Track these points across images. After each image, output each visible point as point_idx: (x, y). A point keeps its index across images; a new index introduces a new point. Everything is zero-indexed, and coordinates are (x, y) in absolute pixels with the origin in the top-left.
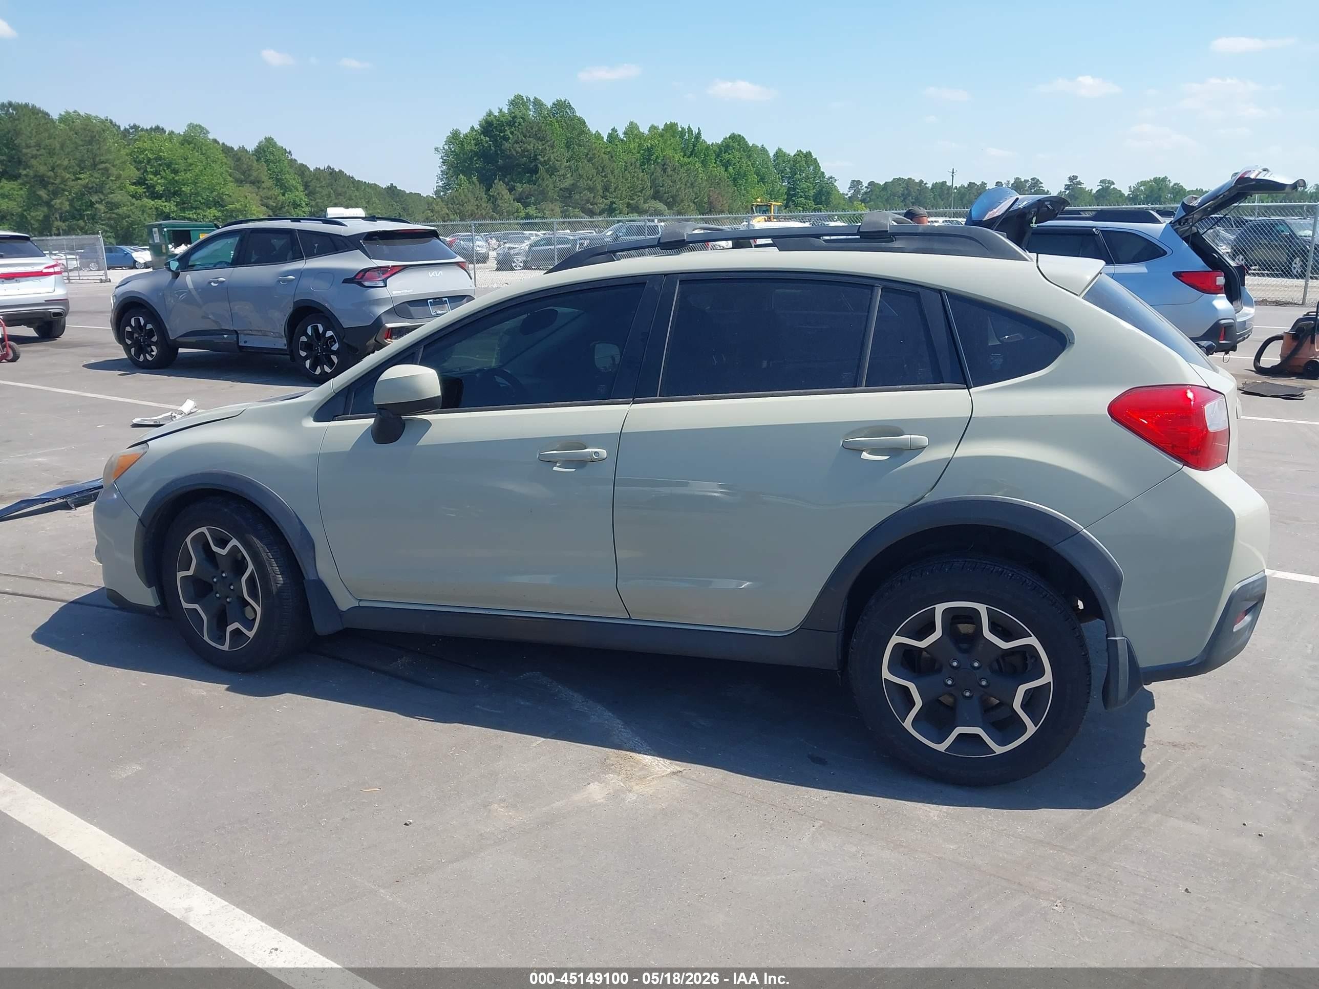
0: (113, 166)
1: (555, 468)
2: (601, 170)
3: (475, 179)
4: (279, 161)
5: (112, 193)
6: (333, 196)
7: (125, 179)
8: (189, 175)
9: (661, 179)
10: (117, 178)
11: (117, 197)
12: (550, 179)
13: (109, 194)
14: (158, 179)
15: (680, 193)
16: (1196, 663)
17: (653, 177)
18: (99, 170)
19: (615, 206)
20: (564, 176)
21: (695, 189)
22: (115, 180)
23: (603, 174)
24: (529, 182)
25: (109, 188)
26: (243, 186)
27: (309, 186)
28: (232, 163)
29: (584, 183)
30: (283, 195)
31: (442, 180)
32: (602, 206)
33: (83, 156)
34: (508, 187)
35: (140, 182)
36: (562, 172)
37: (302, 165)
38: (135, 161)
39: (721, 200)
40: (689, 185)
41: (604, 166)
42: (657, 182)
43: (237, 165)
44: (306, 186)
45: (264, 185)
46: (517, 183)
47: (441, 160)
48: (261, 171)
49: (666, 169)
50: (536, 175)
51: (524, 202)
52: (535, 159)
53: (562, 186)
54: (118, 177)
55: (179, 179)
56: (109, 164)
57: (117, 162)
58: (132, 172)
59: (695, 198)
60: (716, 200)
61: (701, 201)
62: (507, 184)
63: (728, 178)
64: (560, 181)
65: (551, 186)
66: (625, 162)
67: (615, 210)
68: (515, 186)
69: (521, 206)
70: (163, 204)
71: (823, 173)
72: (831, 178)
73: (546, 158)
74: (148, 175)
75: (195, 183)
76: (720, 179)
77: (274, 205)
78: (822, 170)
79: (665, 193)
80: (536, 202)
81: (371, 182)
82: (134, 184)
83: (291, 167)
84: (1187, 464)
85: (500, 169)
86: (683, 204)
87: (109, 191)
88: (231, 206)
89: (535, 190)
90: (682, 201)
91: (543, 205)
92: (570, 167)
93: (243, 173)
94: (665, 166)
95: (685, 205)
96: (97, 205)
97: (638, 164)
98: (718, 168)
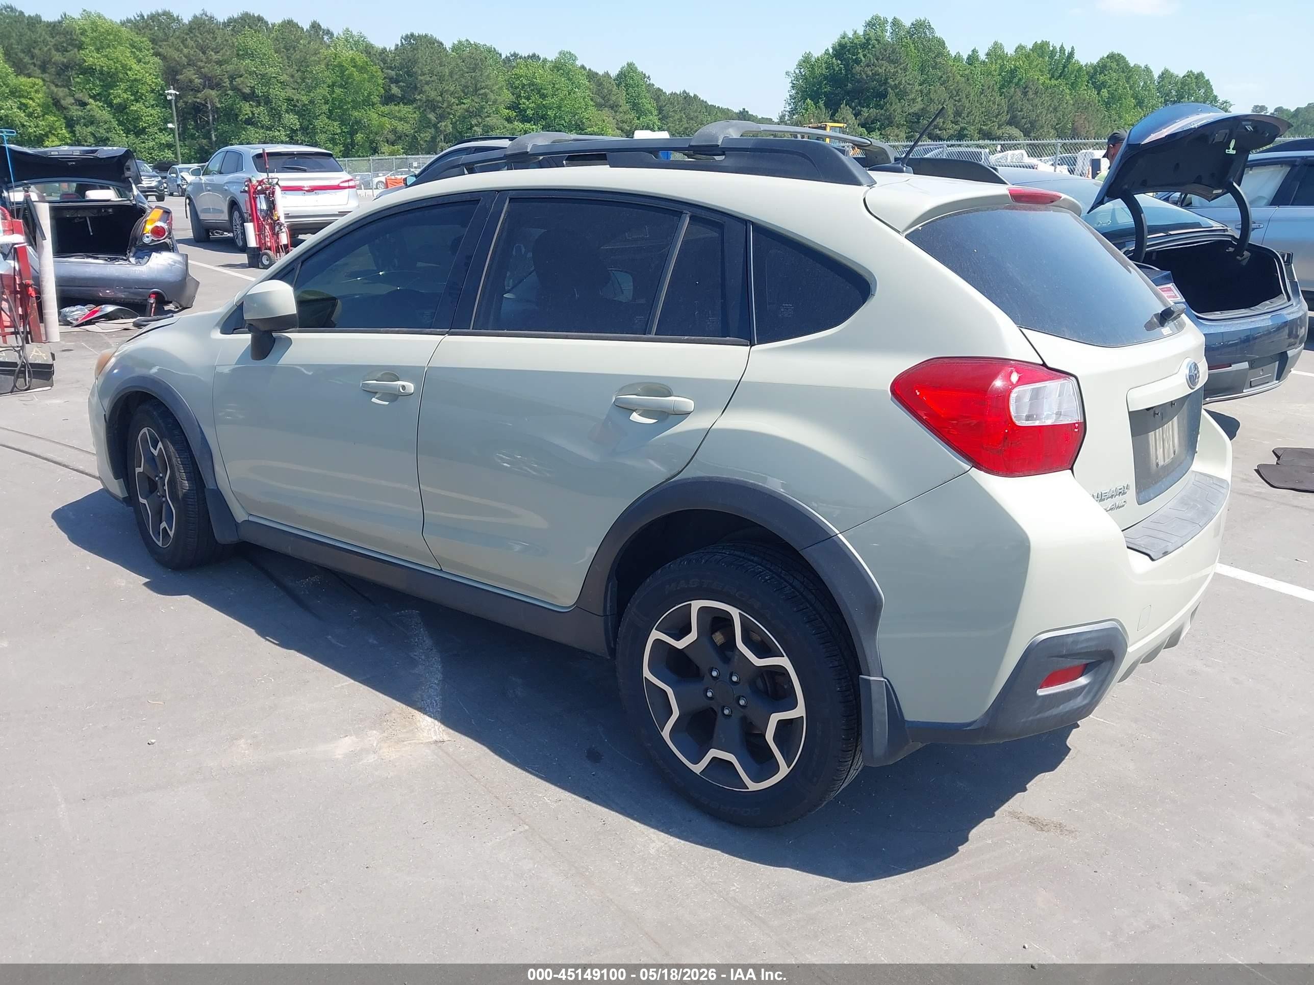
0: (491, 92)
1: (374, 400)
2: (954, 95)
3: (821, 104)
4: (638, 85)
5: (489, 117)
6: (685, 120)
7: (501, 103)
8: (555, 100)
9: (1020, 103)
10: (493, 102)
11: (492, 120)
12: (899, 104)
13: (486, 117)
14: (530, 104)
15: (1040, 118)
16: (976, 727)
17: (1011, 101)
18: (479, 95)
19: (966, 132)
20: (914, 100)
21: (1058, 114)
22: (492, 105)
23: (957, 98)
24: (877, 106)
25: (487, 112)
26: (602, 111)
27: (663, 110)
28: (593, 86)
29: (934, 108)
30: (638, 119)
31: (790, 104)
32: (951, 132)
33: (467, 82)
34: (854, 112)
35: (514, 107)
36: (912, 96)
37: (659, 89)
38: (512, 87)
39: (1087, 127)
40: (1051, 109)
41: (959, 90)
42: (1015, 106)
43: (599, 90)
44: (660, 110)
45: (621, 109)
46: (863, 107)
47: (791, 85)
48: (620, 97)
49: (1028, 91)
50: (884, 99)
51: (869, 127)
52: (886, 83)
53: (911, 111)
54: (495, 102)
55: (546, 104)
56: (488, 89)
57: (495, 88)
58: (507, 96)
59: (1057, 124)
60: (1081, 127)
61: (1064, 127)
62: (854, 109)
63: (1099, 102)
64: (909, 105)
65: (899, 111)
66: (982, 85)
67: (966, 136)
68: (861, 111)
69: (865, 131)
70: (531, 127)
71: (1216, 97)
72: (1226, 102)
73: (897, 82)
74: (521, 99)
75: (559, 108)
76: (1089, 103)
77: (629, 128)
78: (1215, 94)
79: (1023, 118)
80: (881, 127)
81: (725, 107)
82: (509, 108)
83: (648, 91)
84: (978, 465)
85: (848, 93)
86: (1041, 131)
87: (486, 114)
88: (589, 129)
89: (882, 115)
90: (1042, 127)
91: (888, 130)
92: (921, 91)
93: (603, 98)
94: (1027, 89)
95: (1044, 131)
96: (475, 128)
97: (996, 88)
98: (1089, 91)
